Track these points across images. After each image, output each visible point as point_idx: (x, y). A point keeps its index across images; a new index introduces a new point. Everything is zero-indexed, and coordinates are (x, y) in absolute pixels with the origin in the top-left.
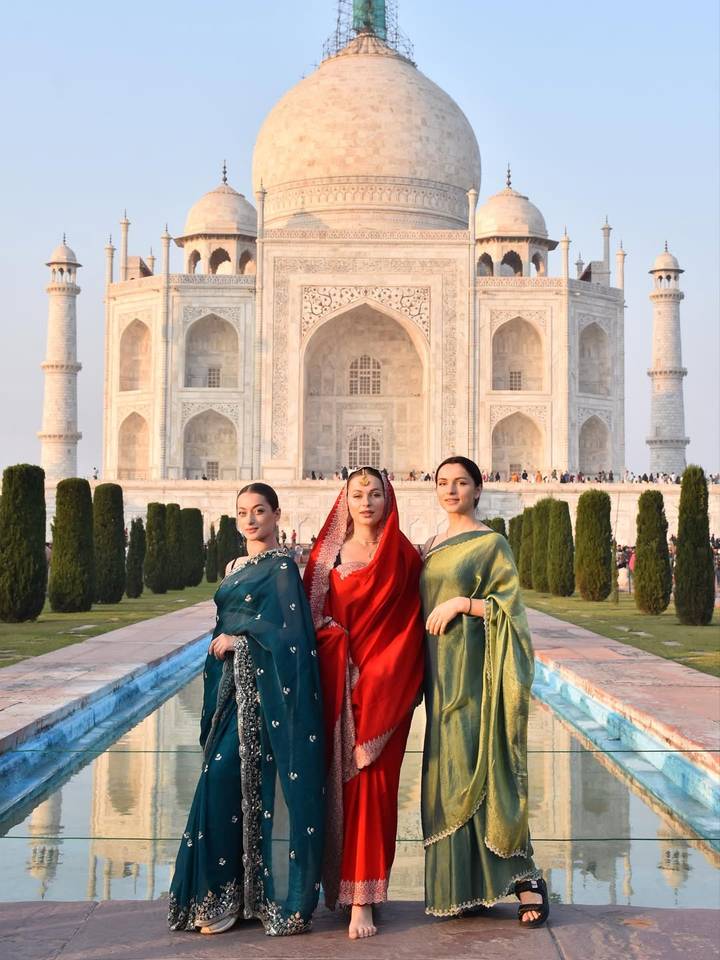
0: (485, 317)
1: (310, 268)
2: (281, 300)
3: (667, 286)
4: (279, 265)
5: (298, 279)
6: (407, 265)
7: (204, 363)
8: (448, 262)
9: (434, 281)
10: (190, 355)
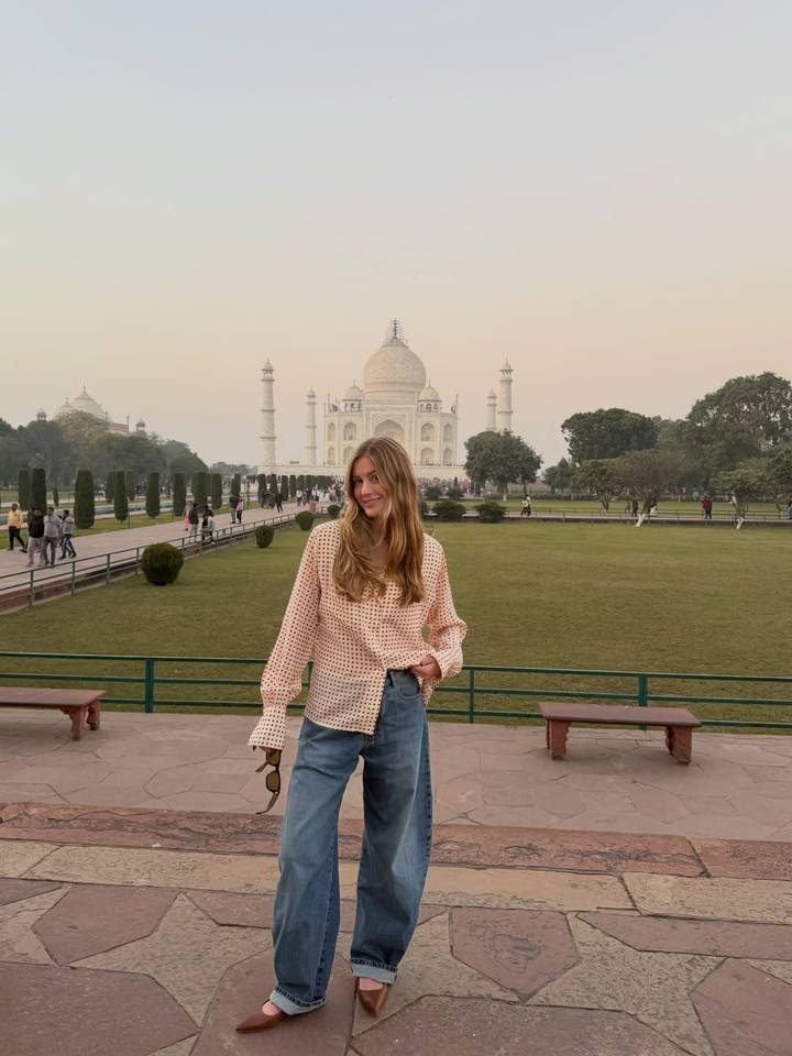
0: (419, 422)
1: (375, 410)
2: (368, 419)
3: (492, 401)
4: (368, 409)
5: (372, 413)
6: (399, 409)
7: (348, 435)
8: (410, 408)
9: (406, 413)
10: (345, 432)
